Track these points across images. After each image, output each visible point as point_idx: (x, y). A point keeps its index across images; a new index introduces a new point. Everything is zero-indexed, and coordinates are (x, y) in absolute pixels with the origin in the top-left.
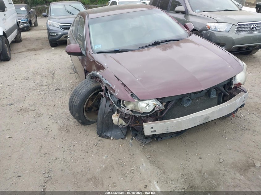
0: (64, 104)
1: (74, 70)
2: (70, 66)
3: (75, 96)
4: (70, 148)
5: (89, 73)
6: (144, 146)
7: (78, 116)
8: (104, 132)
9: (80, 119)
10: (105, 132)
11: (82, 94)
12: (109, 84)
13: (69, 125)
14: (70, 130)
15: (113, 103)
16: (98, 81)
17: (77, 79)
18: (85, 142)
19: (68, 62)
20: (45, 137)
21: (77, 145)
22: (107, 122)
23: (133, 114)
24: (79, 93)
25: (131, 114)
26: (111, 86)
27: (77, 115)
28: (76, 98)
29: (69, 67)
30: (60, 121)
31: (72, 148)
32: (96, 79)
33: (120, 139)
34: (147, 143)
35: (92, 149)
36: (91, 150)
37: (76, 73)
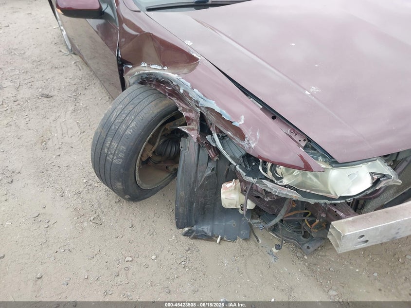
0: (67, 139)
1: (67, 47)
2: (56, 37)
3: (110, 139)
4: (119, 279)
5: (131, 66)
6: (306, 258)
7: (122, 188)
8: (194, 222)
9: (126, 194)
10: (196, 223)
11: (129, 132)
12: (217, 109)
13: (97, 204)
14: (104, 218)
15: (232, 162)
16: (165, 92)
17: (80, 70)
18: (153, 257)
19: (50, 28)
20: (41, 249)
21: (134, 268)
22: (202, 200)
23: (304, 199)
24: (121, 131)
25: (294, 199)
26: (227, 116)
27: (119, 185)
28: (115, 145)
29: (55, 41)
30: (70, 191)
31: (122, 278)
32: (159, 86)
33: (239, 240)
34: (312, 249)
35: (177, 277)
36: (176, 280)
37: (74, 54)
